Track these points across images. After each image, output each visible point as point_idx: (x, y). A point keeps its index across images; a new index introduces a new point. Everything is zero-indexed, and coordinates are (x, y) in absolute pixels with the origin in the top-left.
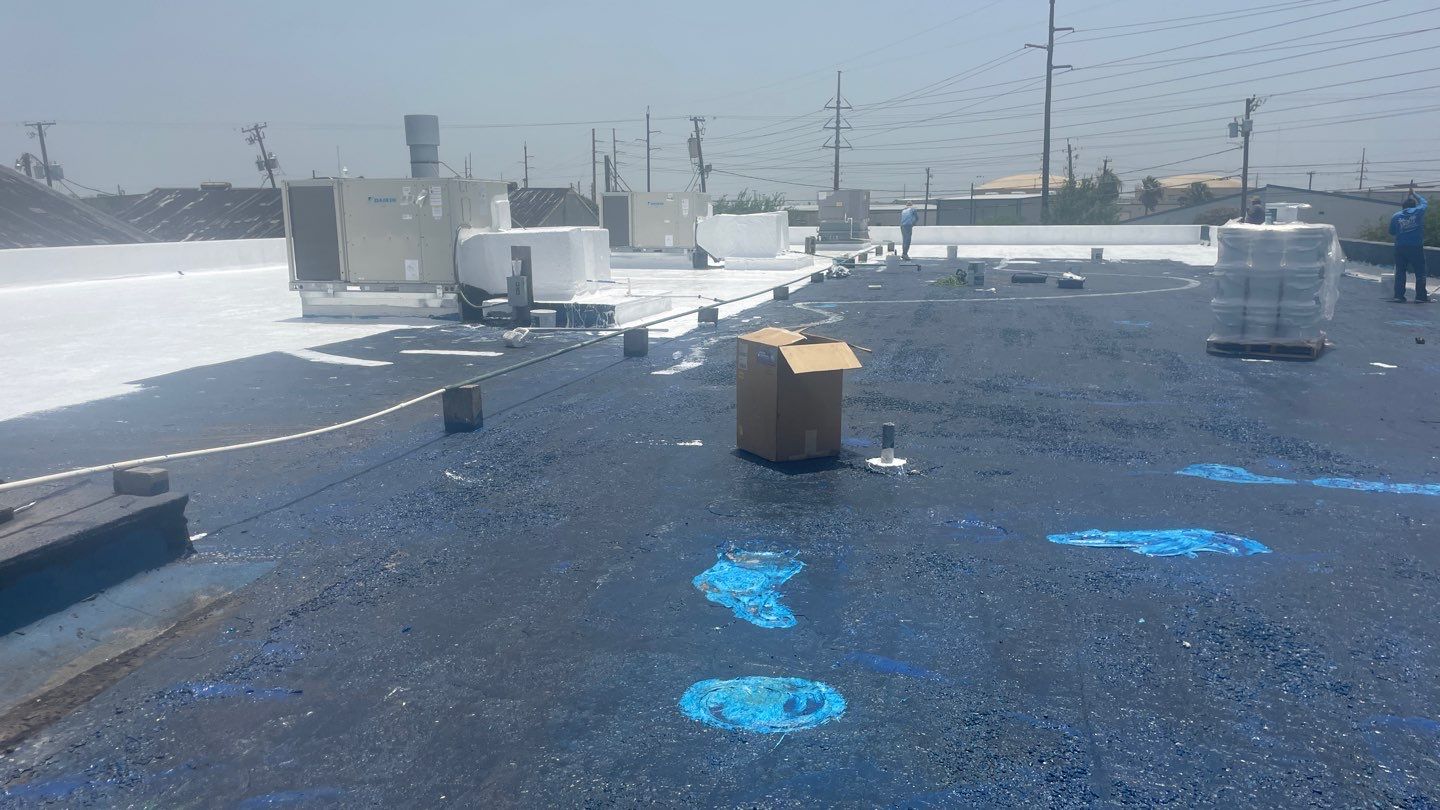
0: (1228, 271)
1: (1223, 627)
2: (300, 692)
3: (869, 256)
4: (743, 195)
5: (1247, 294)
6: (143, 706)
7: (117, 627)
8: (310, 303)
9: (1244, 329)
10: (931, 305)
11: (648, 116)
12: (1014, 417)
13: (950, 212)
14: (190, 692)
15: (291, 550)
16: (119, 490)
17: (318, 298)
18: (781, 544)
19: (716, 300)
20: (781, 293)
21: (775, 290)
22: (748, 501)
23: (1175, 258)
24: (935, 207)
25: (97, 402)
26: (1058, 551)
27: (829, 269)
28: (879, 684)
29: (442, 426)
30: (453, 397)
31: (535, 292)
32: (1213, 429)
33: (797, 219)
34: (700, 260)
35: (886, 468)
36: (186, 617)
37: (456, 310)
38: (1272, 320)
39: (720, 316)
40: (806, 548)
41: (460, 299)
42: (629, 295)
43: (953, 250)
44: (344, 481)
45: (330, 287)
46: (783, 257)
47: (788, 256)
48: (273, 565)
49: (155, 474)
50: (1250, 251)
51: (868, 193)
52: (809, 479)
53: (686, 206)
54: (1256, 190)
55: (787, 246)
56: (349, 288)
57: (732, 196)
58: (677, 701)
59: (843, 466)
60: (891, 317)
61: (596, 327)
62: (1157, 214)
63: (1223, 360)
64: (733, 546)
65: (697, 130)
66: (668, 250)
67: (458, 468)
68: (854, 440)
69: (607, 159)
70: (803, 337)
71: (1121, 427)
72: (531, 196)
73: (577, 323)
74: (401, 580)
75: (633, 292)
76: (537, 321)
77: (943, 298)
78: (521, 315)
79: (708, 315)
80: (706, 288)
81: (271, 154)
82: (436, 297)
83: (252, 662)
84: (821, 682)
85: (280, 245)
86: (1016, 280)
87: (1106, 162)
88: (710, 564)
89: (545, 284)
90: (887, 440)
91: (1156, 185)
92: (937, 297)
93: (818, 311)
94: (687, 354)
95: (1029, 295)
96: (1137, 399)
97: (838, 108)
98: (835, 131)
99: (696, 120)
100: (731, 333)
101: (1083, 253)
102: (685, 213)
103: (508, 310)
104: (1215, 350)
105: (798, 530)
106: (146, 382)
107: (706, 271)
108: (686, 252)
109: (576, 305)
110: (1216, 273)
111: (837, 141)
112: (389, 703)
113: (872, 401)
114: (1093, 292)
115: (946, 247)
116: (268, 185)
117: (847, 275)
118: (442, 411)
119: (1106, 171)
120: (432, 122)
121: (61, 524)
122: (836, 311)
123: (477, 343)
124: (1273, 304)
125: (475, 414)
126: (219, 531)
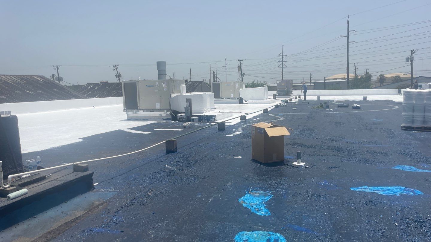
0: (407, 104)
1: (408, 219)
2: (123, 231)
3: (293, 99)
4: (254, 82)
5: (413, 111)
6: (79, 234)
7: (73, 211)
8: (129, 116)
9: (413, 122)
10: (312, 114)
11: (226, 60)
12: (339, 150)
13: (318, 86)
14: (92, 231)
15: (121, 188)
16: (75, 171)
17: (131, 114)
18: (266, 189)
19: (246, 113)
20: (265, 111)
21: (264, 110)
22: (255, 175)
23: (390, 99)
24: (313, 84)
25: (69, 144)
26: (353, 193)
27: (280, 104)
28: (296, 235)
29: (165, 151)
30: (169, 143)
31: (192, 112)
32: (404, 154)
33: (270, 88)
34: (241, 101)
35: (298, 166)
36: (92, 208)
37: (170, 117)
38: (422, 119)
39: (247, 118)
40: (273, 190)
41: (171, 114)
42: (220, 112)
43: (319, 98)
44: (137, 168)
45: (135, 111)
46: (266, 100)
47: (268, 100)
48: (116, 193)
49: (85, 166)
50: (414, 98)
51: (292, 81)
52: (274, 169)
53: (237, 86)
54: (416, 78)
55: (267, 97)
56: (140, 111)
57: (251, 82)
58: (234, 238)
59: (285, 165)
60: (300, 118)
61: (210, 122)
62: (385, 85)
63: (407, 132)
64: (251, 189)
65: (240, 63)
66: (232, 98)
67: (170, 164)
68: (289, 157)
69: (214, 72)
70: (272, 125)
71: (374, 153)
72: (192, 83)
73: (205, 120)
74: (153, 198)
75: (221, 111)
76: (193, 120)
77: (316, 112)
78: (188, 118)
79: (243, 118)
80: (243, 110)
81: (119, 73)
82: (164, 113)
83: (110, 222)
84: (278, 233)
85: (121, 99)
86: (339, 106)
87: (367, 70)
88: (244, 195)
89: (196, 109)
90: (299, 157)
91: (384, 77)
92: (314, 112)
93: (277, 116)
94: (237, 129)
95: (343, 111)
96: (379, 144)
97: (283, 56)
98: (282, 63)
99: (240, 61)
100: (250, 123)
101: (360, 98)
102: (237, 88)
103: (185, 117)
104: (404, 129)
105: (271, 185)
106: (83, 139)
107: (243, 105)
108: (237, 99)
109: (204, 115)
110: (403, 105)
111: (283, 65)
112: (148, 235)
113: (294, 144)
114: (363, 110)
115: (317, 96)
116: (119, 82)
117: (286, 105)
118: (165, 147)
119: (367, 72)
120: (164, 63)
121: (58, 180)
122: (282, 116)
123: (176, 127)
124: (422, 114)
125: (175, 148)
126: (102, 182)
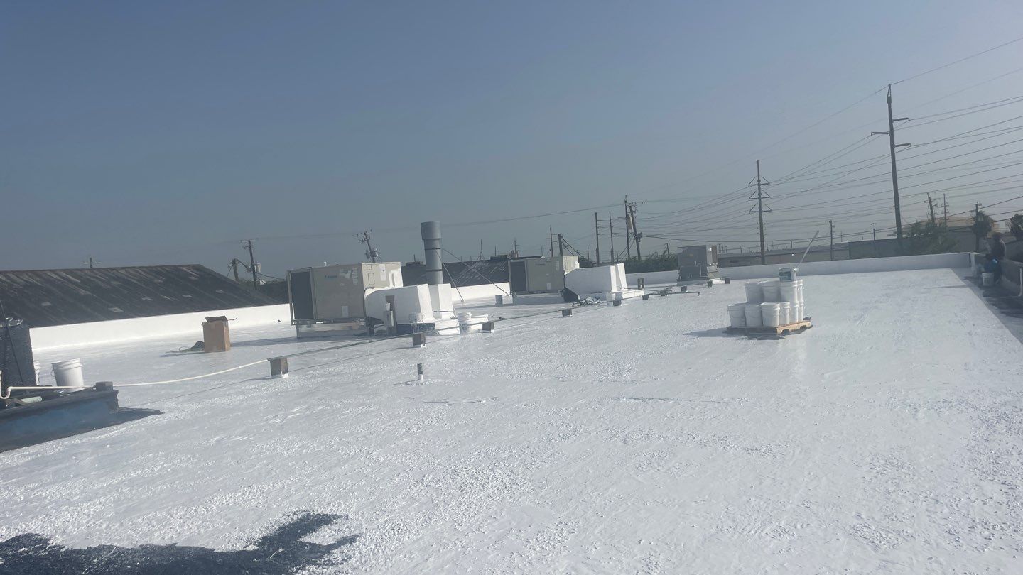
97: (759, 185)
98: (758, 200)
111: (760, 207)
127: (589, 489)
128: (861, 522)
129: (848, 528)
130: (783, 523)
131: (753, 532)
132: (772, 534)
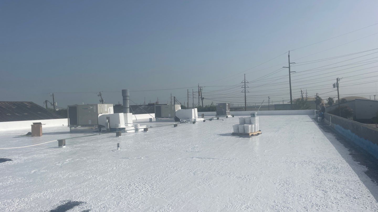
97: (245, 83)
98: (244, 88)
111: (245, 91)
127: (180, 192)
128: (275, 204)
129: (271, 206)
130: (248, 204)
131: (238, 208)
132: (245, 208)
